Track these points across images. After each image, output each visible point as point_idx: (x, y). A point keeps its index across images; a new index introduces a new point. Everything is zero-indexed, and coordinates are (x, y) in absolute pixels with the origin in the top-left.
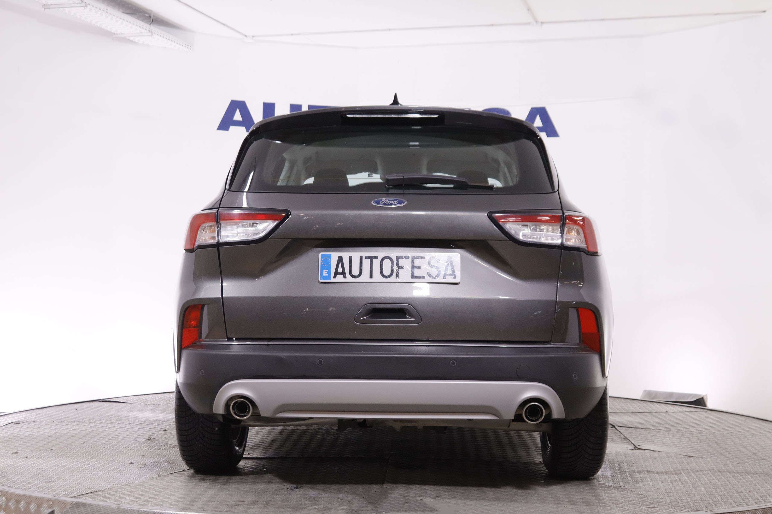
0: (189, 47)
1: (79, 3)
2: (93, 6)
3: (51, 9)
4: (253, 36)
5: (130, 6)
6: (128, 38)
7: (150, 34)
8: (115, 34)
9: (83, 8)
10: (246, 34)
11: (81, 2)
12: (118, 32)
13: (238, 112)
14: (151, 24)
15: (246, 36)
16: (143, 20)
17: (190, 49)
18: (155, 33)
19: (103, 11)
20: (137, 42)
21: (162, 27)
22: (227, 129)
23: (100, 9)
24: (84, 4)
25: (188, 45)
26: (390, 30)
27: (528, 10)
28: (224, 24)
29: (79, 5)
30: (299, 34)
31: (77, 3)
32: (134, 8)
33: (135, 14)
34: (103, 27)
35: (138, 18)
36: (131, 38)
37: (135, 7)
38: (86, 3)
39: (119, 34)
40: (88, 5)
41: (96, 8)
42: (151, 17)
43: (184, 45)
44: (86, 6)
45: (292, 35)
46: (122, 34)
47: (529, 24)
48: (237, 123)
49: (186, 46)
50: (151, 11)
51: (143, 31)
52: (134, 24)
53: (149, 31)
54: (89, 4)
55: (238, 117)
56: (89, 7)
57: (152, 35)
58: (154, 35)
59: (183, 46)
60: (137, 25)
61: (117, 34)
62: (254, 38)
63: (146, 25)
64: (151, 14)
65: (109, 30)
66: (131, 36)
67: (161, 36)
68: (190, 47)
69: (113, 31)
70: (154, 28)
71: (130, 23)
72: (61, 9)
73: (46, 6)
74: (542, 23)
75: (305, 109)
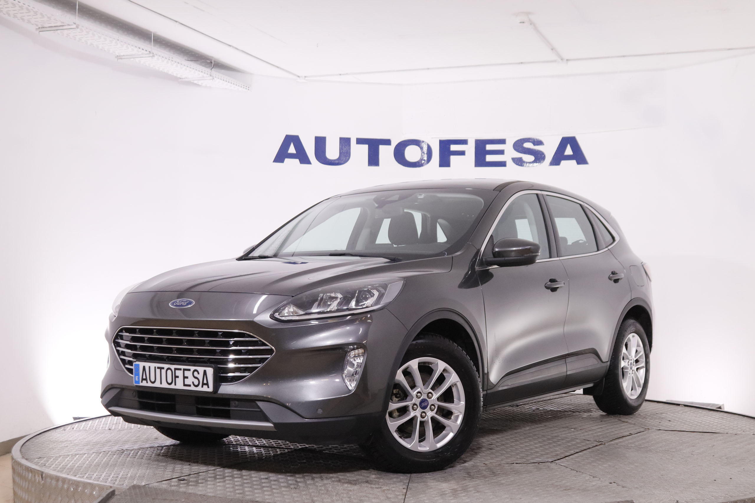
0: (247, 88)
1: (148, 54)
2: (160, 56)
3: (123, 60)
4: (305, 77)
5: (194, 54)
6: (192, 81)
7: (211, 78)
8: (180, 78)
9: (151, 58)
10: (299, 75)
11: (149, 53)
12: (183, 77)
13: (292, 145)
14: (212, 69)
15: (299, 77)
16: (205, 66)
17: (249, 90)
18: (216, 77)
19: (169, 59)
20: (200, 84)
21: (223, 71)
22: (282, 161)
23: (166, 58)
24: (151, 55)
25: (246, 87)
26: (428, 69)
28: (278, 67)
29: (147, 55)
30: (347, 74)
31: (146, 54)
32: (197, 55)
33: (197, 61)
34: (170, 73)
35: (201, 64)
36: (195, 82)
37: (199, 54)
38: (153, 53)
39: (185, 78)
40: (155, 56)
41: (163, 57)
42: (212, 63)
43: (243, 87)
44: (153, 56)
45: (340, 75)
46: (187, 78)
47: (554, 61)
48: (292, 156)
49: (245, 87)
50: (213, 57)
51: (205, 75)
52: (196, 70)
53: (210, 75)
54: (156, 54)
55: (292, 150)
56: (156, 57)
57: (213, 79)
58: (215, 79)
59: (241, 87)
60: (199, 71)
61: (182, 78)
62: (306, 78)
63: (207, 70)
64: (212, 60)
65: (175, 75)
66: (195, 80)
67: (221, 79)
68: (249, 87)
69: (179, 76)
70: (215, 72)
71: (193, 69)
72: (132, 59)
73: (119, 57)
74: (567, 60)
75: (353, 142)
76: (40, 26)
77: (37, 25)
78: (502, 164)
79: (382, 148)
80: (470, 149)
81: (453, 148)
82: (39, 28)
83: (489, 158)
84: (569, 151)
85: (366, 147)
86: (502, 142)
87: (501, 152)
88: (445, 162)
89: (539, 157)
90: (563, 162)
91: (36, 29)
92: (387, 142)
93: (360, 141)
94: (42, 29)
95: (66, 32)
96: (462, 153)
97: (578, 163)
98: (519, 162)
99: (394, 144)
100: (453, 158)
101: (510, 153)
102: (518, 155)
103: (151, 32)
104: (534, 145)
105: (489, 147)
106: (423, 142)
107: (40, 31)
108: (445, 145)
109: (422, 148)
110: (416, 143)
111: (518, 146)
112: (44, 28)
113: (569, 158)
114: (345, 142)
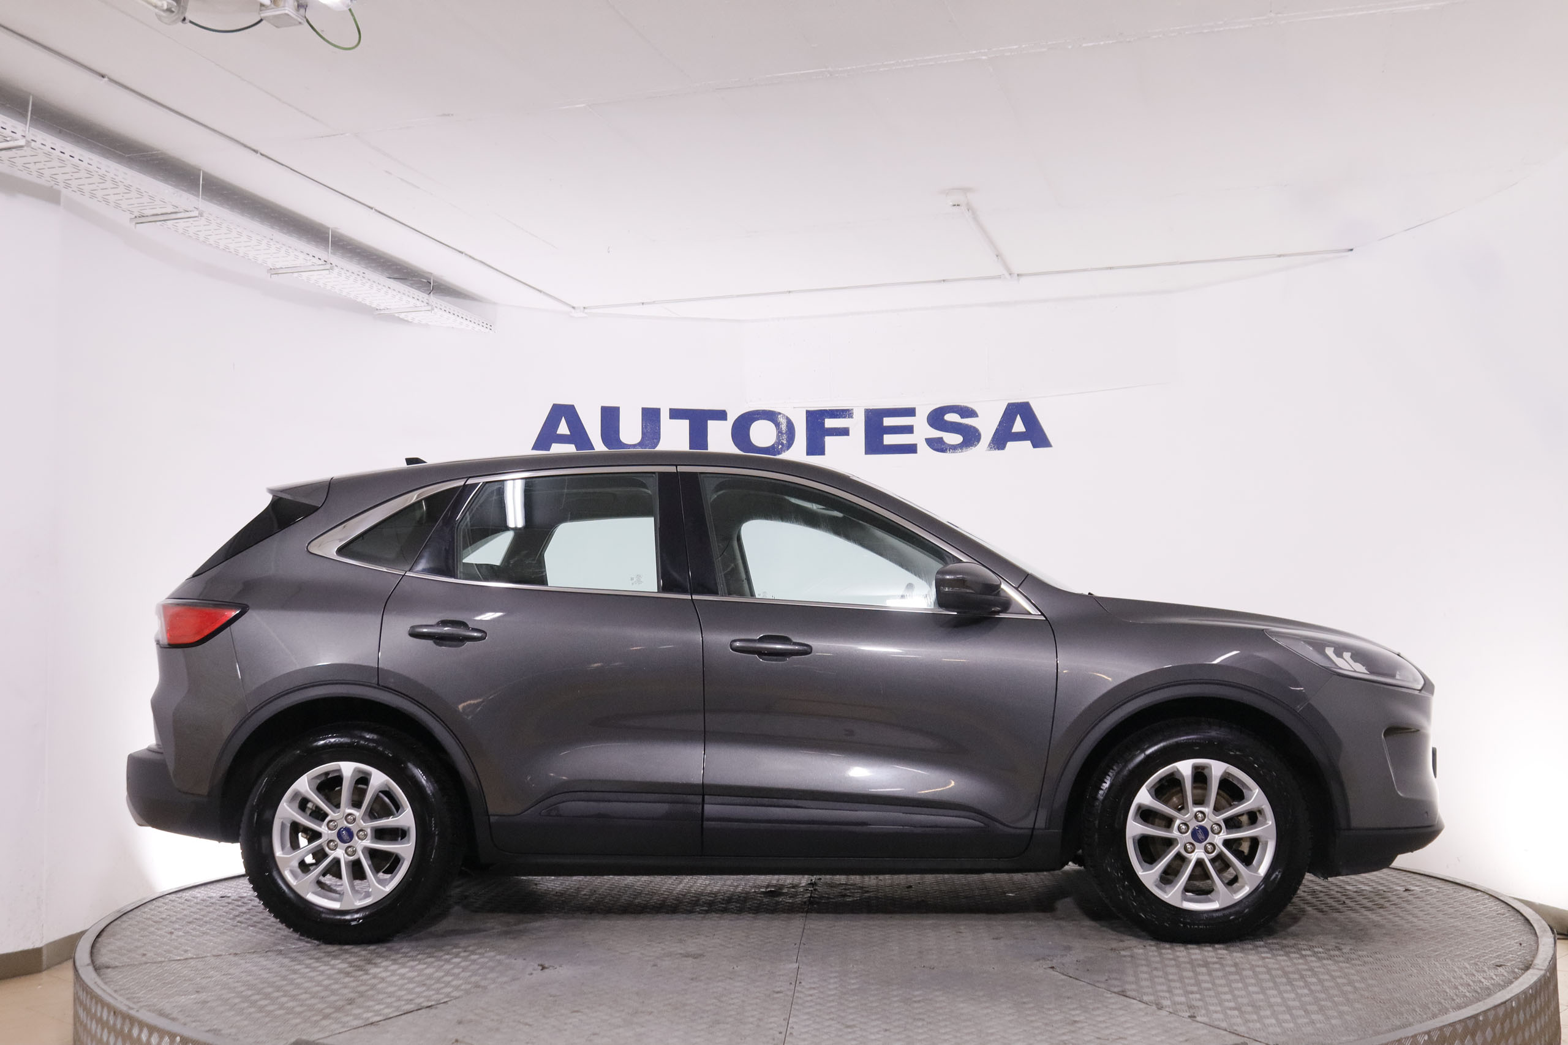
0: (488, 326)
1: (322, 265)
2: (342, 269)
3: (279, 276)
4: (584, 308)
5: (399, 267)
6: (396, 315)
7: (429, 308)
8: (377, 309)
9: (327, 272)
10: (574, 305)
11: (324, 263)
12: (383, 307)
13: (563, 421)
14: (430, 293)
15: (574, 308)
16: (418, 289)
17: (490, 329)
18: (436, 307)
19: (359, 275)
20: (409, 319)
21: (448, 298)
23: (353, 274)
24: (328, 266)
25: (487, 322)
26: (790, 292)
27: (997, 256)
28: (540, 291)
29: (321, 267)
30: (653, 303)
31: (319, 265)
32: (406, 271)
33: (407, 279)
34: (359, 300)
35: (411, 286)
36: (402, 316)
37: (407, 268)
38: (331, 264)
39: (383, 310)
40: (335, 268)
41: (348, 272)
42: (430, 283)
43: (481, 324)
44: (332, 269)
45: (643, 304)
46: (387, 309)
47: (999, 277)
49: (484, 325)
50: (431, 274)
51: (419, 303)
52: (404, 294)
53: (428, 304)
54: (336, 266)
56: (336, 270)
57: (433, 309)
58: (436, 310)
59: (479, 324)
60: (410, 296)
61: (380, 310)
62: (586, 311)
63: (423, 296)
64: (430, 279)
65: (368, 303)
66: (401, 313)
67: (445, 311)
68: (490, 324)
69: (374, 306)
70: (433, 299)
71: (399, 292)
72: (296, 275)
73: (274, 271)
74: (1018, 275)
75: (665, 415)
76: (137, 214)
77: (132, 212)
78: (911, 449)
79: (712, 425)
80: (857, 425)
81: (830, 423)
82: (136, 217)
83: (889, 439)
84: (1019, 426)
85: (685, 424)
86: (910, 412)
87: (909, 429)
88: (815, 447)
89: (971, 437)
90: (1010, 445)
91: (131, 219)
92: (721, 415)
93: (676, 414)
94: (141, 219)
95: (181, 224)
96: (844, 432)
97: (1034, 446)
98: (937, 445)
99: (732, 417)
100: (829, 440)
101: (923, 431)
102: (936, 434)
103: (329, 228)
104: (962, 417)
105: (888, 422)
106: (780, 413)
107: (138, 223)
108: (816, 419)
109: (777, 425)
110: (770, 416)
111: (937, 418)
112: (143, 216)
113: (1019, 437)
114: (651, 417)
